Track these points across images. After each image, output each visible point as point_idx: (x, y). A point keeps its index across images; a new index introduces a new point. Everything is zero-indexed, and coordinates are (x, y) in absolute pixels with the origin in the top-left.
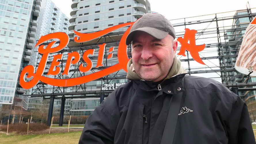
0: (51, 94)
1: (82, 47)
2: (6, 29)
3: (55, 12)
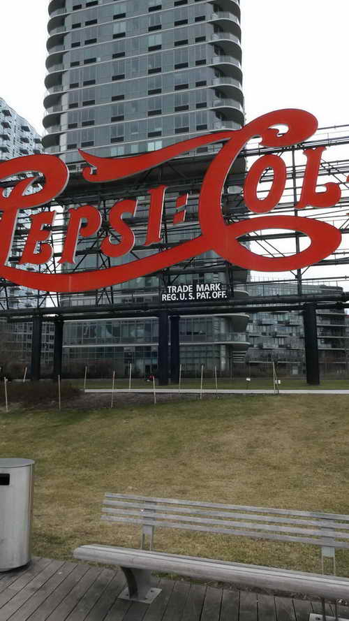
1: (102, 195)
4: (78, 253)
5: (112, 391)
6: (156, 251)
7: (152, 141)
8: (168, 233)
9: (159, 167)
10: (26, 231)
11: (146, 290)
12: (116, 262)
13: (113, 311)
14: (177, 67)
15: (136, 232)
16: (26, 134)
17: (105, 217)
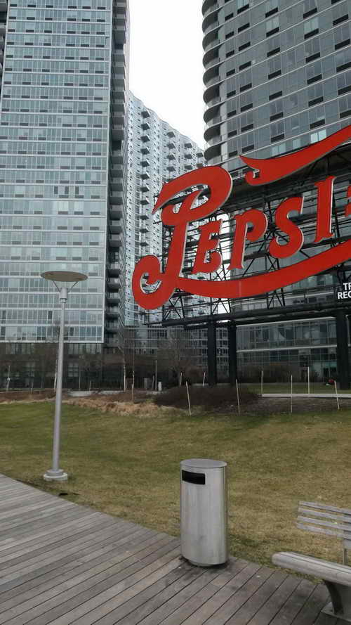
0: (208, 316)
1: (267, 197)
2: (68, 182)
3: (145, 121)
4: (246, 258)
5: (291, 395)
6: (328, 247)
7: (315, 132)
8: (340, 226)
9: (323, 158)
10: (196, 243)
11: (319, 289)
12: (285, 262)
13: (285, 313)
14: (338, 47)
15: (305, 230)
16: (189, 151)
17: (270, 219)
